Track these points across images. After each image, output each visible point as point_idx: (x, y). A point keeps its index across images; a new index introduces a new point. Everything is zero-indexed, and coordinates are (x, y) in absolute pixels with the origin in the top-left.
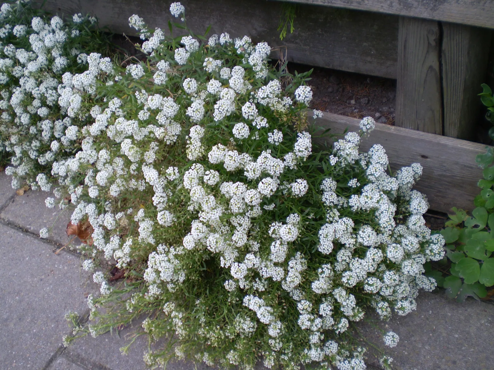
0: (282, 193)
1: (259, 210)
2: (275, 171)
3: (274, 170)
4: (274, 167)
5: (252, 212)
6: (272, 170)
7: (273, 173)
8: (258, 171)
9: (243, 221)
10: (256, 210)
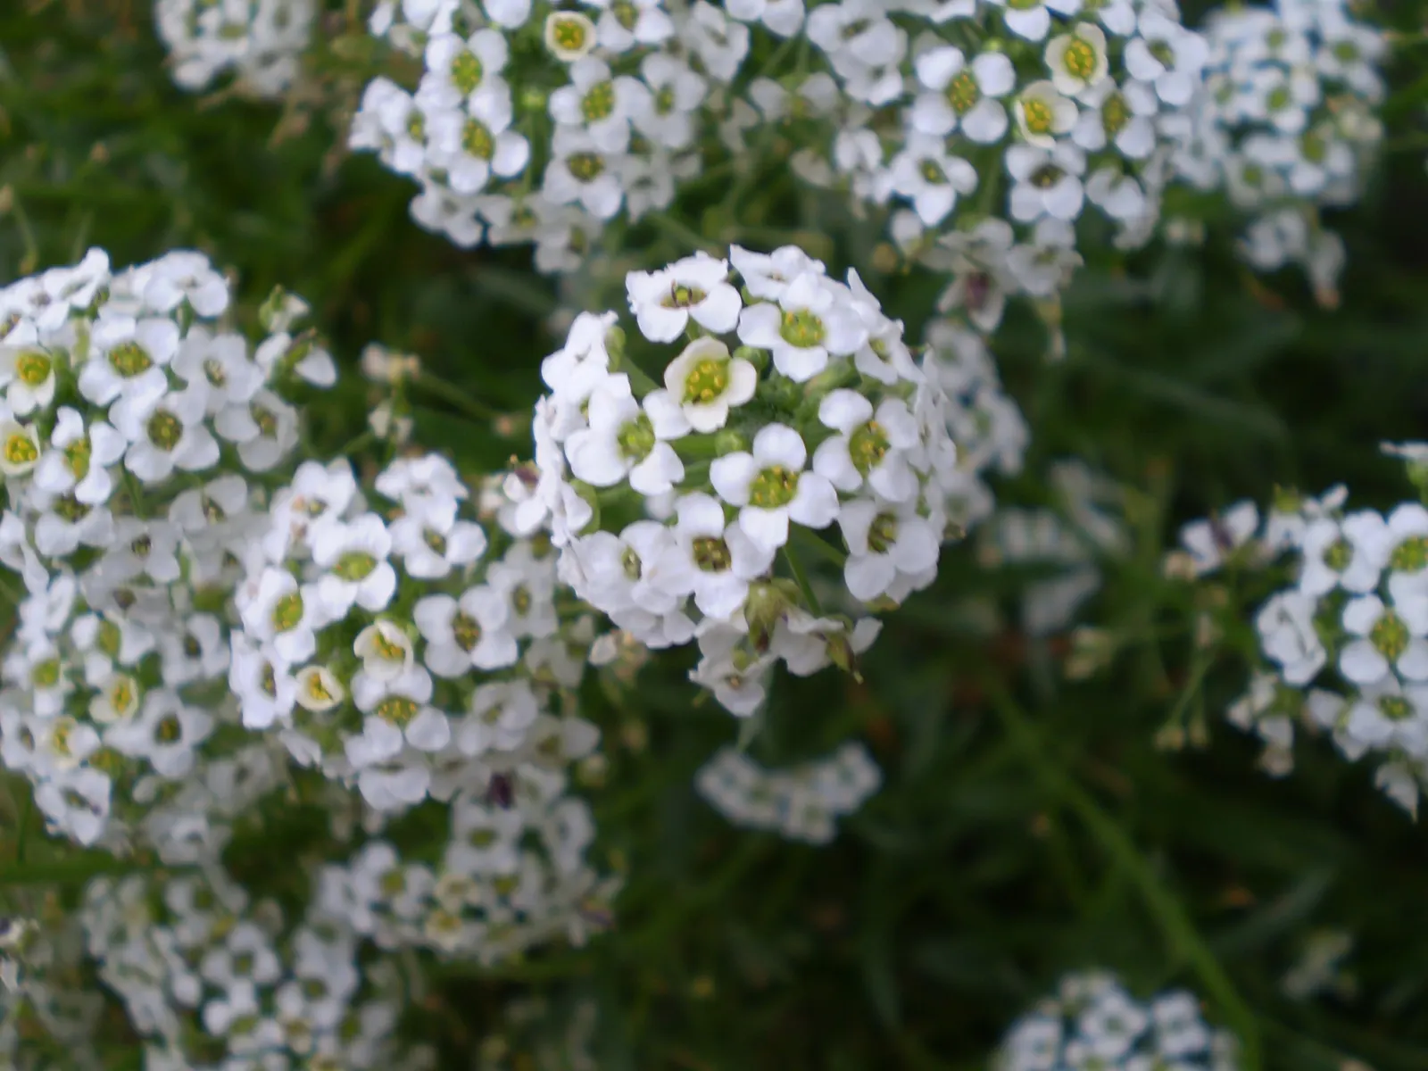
0: (1011, 610)
1: (568, 859)
2: (987, 158)
3: (985, 126)
4: (994, 71)
5: (417, 877)
6: (928, 122)
7: (934, 205)
8: (630, 98)
9: (242, 998)
10: (502, 859)
